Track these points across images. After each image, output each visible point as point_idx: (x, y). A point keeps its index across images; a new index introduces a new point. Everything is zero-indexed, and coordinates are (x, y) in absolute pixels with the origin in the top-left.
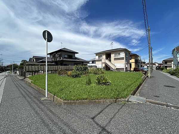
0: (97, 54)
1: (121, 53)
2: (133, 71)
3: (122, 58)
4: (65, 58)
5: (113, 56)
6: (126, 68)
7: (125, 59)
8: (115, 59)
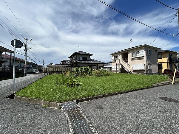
0: (113, 55)
1: (140, 51)
2: (164, 74)
3: (142, 58)
4: (79, 60)
5: (130, 55)
6: (148, 70)
7: (145, 58)
8: (133, 59)
